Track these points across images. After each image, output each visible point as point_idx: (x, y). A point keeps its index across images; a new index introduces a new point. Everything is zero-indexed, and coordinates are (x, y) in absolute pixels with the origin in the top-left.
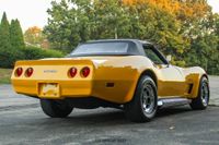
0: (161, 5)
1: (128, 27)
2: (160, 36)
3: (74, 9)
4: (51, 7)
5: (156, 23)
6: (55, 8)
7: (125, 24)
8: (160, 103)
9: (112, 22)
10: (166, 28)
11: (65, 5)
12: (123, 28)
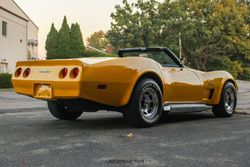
0: (228, 9)
1: (192, 32)
2: (226, 41)
3: (138, 13)
4: (115, 11)
5: (222, 27)
6: (120, 12)
7: (189, 28)
8: (167, 108)
9: (177, 27)
10: (234, 32)
11: (129, 9)
12: (187, 33)
